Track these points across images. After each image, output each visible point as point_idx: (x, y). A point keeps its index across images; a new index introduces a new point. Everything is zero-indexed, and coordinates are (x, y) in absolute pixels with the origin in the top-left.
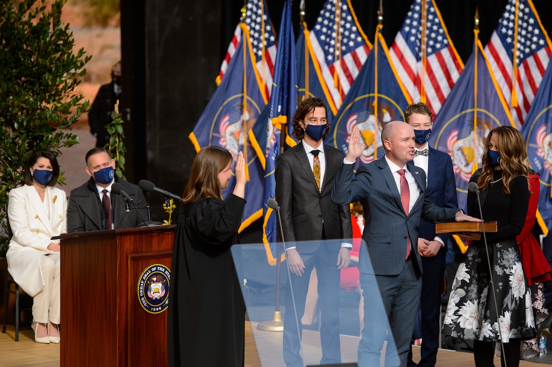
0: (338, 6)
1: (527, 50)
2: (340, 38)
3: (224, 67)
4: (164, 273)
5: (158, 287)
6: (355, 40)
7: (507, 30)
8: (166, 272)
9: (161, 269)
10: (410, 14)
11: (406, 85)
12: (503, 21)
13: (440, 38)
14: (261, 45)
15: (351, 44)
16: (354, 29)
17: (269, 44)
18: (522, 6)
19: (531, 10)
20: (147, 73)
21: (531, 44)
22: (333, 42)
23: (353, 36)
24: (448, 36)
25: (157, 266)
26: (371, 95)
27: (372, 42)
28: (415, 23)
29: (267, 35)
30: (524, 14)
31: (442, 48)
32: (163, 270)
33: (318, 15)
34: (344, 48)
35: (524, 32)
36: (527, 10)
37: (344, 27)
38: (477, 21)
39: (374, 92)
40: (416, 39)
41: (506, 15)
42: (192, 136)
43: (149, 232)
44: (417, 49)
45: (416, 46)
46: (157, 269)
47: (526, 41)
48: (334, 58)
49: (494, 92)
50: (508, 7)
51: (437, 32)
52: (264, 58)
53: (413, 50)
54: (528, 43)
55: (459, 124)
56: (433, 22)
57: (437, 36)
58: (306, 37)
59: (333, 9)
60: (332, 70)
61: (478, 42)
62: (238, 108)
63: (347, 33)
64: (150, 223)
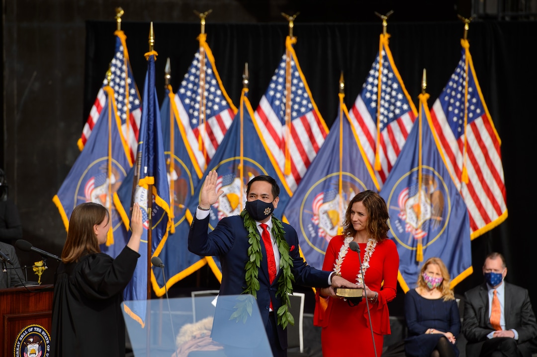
0: (203, 70)
1: (391, 115)
2: (205, 101)
3: (86, 130)
4: (41, 333)
5: (34, 348)
6: (219, 104)
7: (372, 95)
8: (43, 333)
9: (38, 329)
10: (274, 78)
11: (271, 148)
12: (367, 85)
13: (305, 102)
14: (125, 109)
15: (216, 107)
16: (219, 92)
17: (134, 107)
18: (386, 71)
19: (394, 75)
20: (6, 137)
21: (395, 109)
22: (197, 106)
23: (217, 100)
24: (312, 100)
25: (33, 327)
26: (237, 158)
27: (238, 106)
28: (280, 87)
29: (131, 99)
30: (388, 79)
31: (306, 112)
32: (40, 331)
33: (183, 79)
34: (208, 112)
35: (387, 97)
36: (391, 75)
37: (208, 90)
38: (342, 85)
39: (239, 156)
40: (281, 103)
41: (370, 80)
42: (56, 199)
43: (28, 292)
44: (282, 113)
45: (281, 110)
46: (33, 329)
47: (389, 105)
48: (198, 122)
49: (359, 156)
50: (372, 72)
51: (302, 96)
52: (128, 121)
53: (278, 114)
54: (392, 108)
55: (325, 188)
56: (297, 86)
57: (302, 100)
58: (171, 101)
59: (198, 73)
60: (197, 134)
61: (343, 106)
62: (103, 171)
63: (211, 97)
64: (27, 283)
